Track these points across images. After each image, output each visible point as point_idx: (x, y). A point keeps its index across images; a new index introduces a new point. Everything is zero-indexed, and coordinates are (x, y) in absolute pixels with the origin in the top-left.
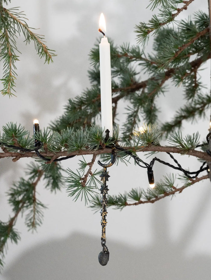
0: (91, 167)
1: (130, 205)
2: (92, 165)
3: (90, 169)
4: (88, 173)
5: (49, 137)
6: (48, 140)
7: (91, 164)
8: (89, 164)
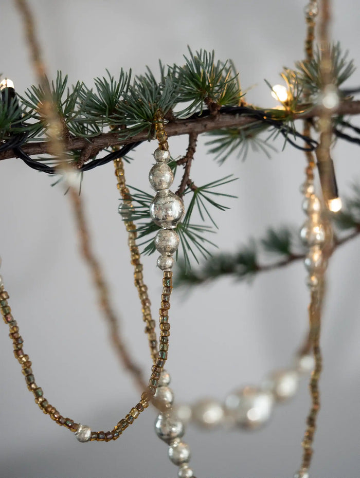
0: (187, 168)
1: (267, 268)
2: (191, 161)
3: (186, 174)
4: (181, 186)
5: (67, 101)
6: (64, 107)
7: (186, 161)
8: (180, 162)
